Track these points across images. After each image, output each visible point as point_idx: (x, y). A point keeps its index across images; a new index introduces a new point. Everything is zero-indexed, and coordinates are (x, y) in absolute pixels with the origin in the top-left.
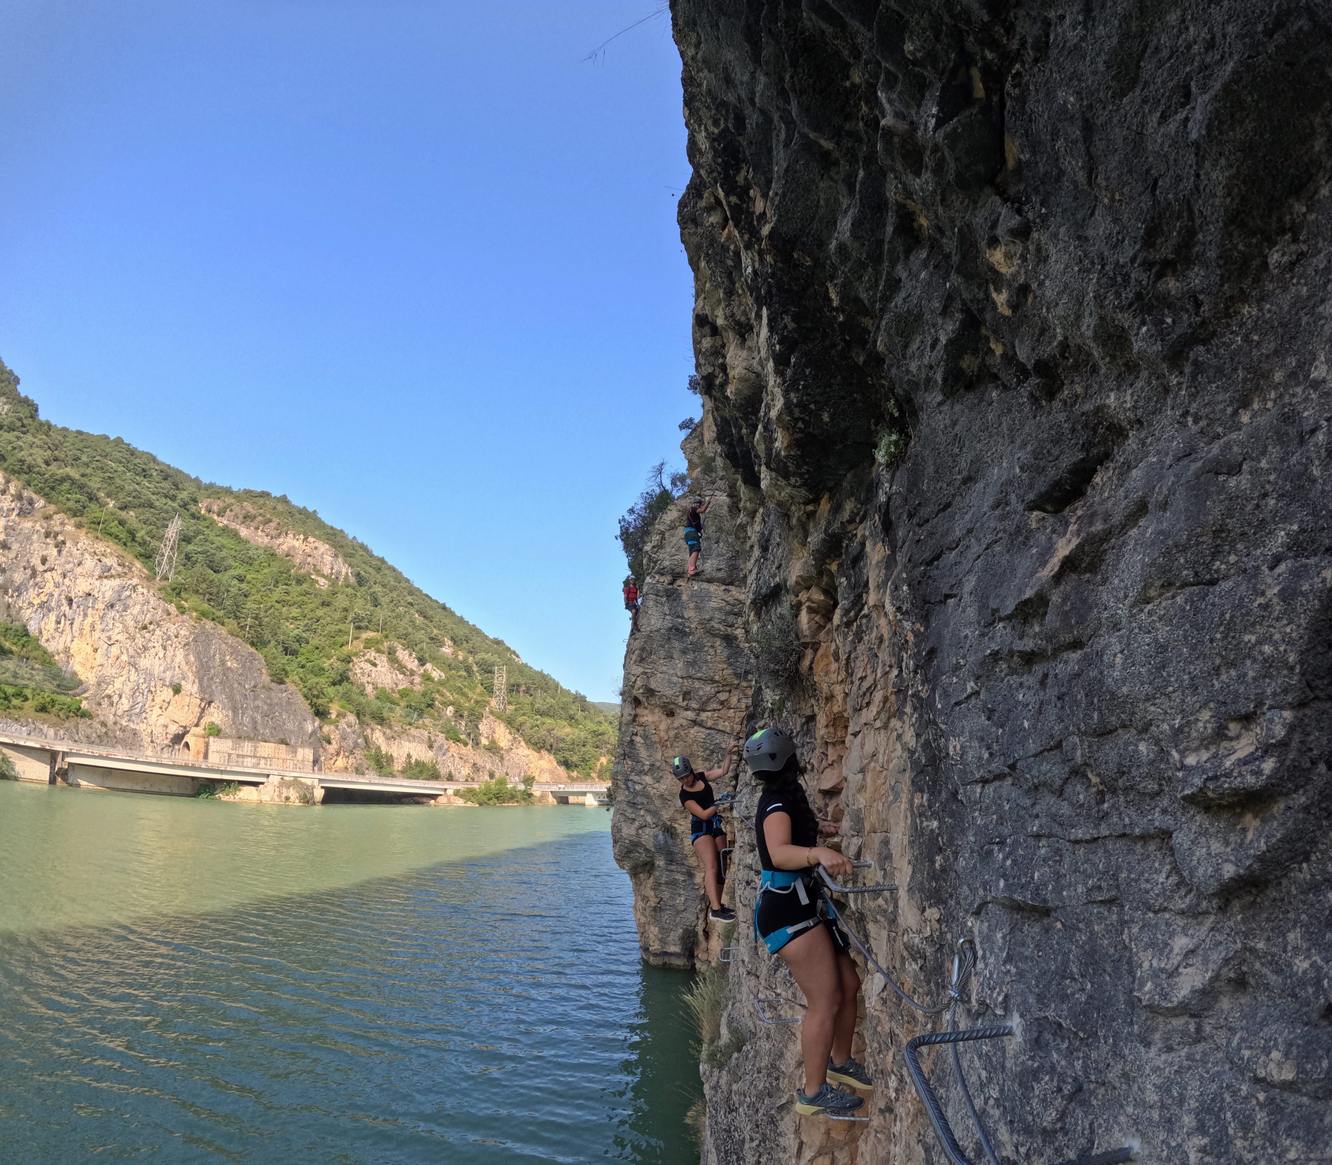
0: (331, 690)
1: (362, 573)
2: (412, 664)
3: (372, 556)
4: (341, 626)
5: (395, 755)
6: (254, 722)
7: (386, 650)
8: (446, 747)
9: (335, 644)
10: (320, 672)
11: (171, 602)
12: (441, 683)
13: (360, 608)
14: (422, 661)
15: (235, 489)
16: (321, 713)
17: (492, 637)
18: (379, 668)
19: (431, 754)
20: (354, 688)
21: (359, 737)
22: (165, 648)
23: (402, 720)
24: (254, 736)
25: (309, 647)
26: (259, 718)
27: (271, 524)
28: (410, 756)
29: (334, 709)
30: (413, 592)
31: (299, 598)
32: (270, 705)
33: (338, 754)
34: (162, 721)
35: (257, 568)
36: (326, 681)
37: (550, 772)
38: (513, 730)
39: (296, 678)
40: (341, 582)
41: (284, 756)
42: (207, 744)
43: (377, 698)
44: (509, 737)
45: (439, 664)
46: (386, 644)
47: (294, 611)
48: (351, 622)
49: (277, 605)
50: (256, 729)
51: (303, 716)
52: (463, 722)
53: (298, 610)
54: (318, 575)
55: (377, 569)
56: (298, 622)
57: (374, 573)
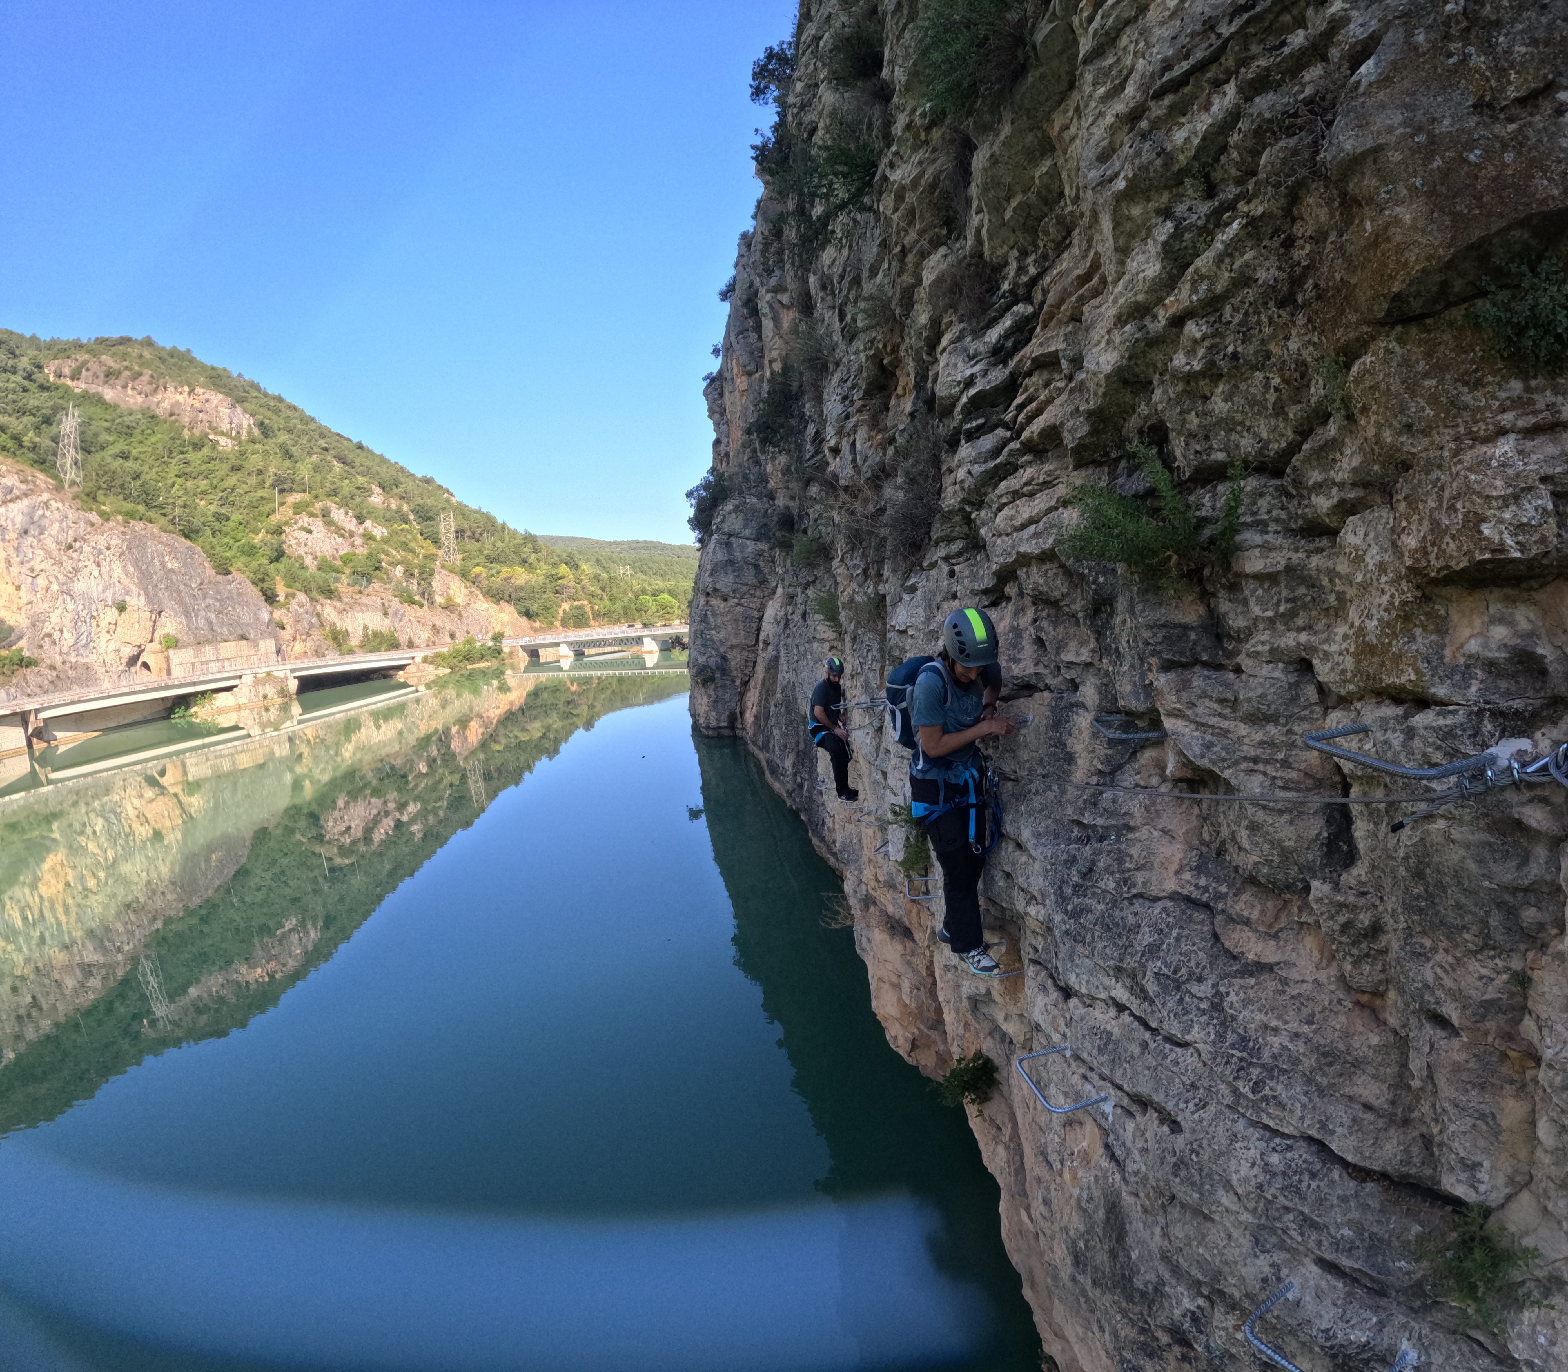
0: (273, 570)
1: (264, 420)
2: (350, 524)
3: (266, 395)
4: (260, 493)
5: (350, 630)
6: (210, 623)
7: (319, 512)
8: (401, 612)
9: (260, 514)
11: (91, 510)
12: (385, 541)
13: (276, 466)
14: (360, 519)
17: (419, 475)
18: (315, 534)
19: (387, 621)
20: (294, 562)
21: (312, 616)
22: (98, 565)
23: (350, 589)
24: (212, 638)
25: (231, 524)
26: (213, 617)
27: (143, 378)
28: (366, 628)
29: (281, 591)
30: (323, 433)
31: (203, 467)
32: (221, 600)
33: (294, 639)
34: (112, 646)
35: (140, 437)
36: (265, 561)
37: (513, 625)
38: (469, 584)
39: (240, 564)
40: (244, 437)
41: (246, 653)
42: (167, 659)
43: (319, 569)
44: (466, 591)
45: (376, 518)
46: (318, 505)
47: (203, 484)
48: (273, 486)
49: (179, 480)
50: (212, 630)
51: (256, 605)
52: (414, 581)
53: (206, 482)
54: (216, 434)
55: (277, 412)
56: (209, 497)
57: (275, 417)
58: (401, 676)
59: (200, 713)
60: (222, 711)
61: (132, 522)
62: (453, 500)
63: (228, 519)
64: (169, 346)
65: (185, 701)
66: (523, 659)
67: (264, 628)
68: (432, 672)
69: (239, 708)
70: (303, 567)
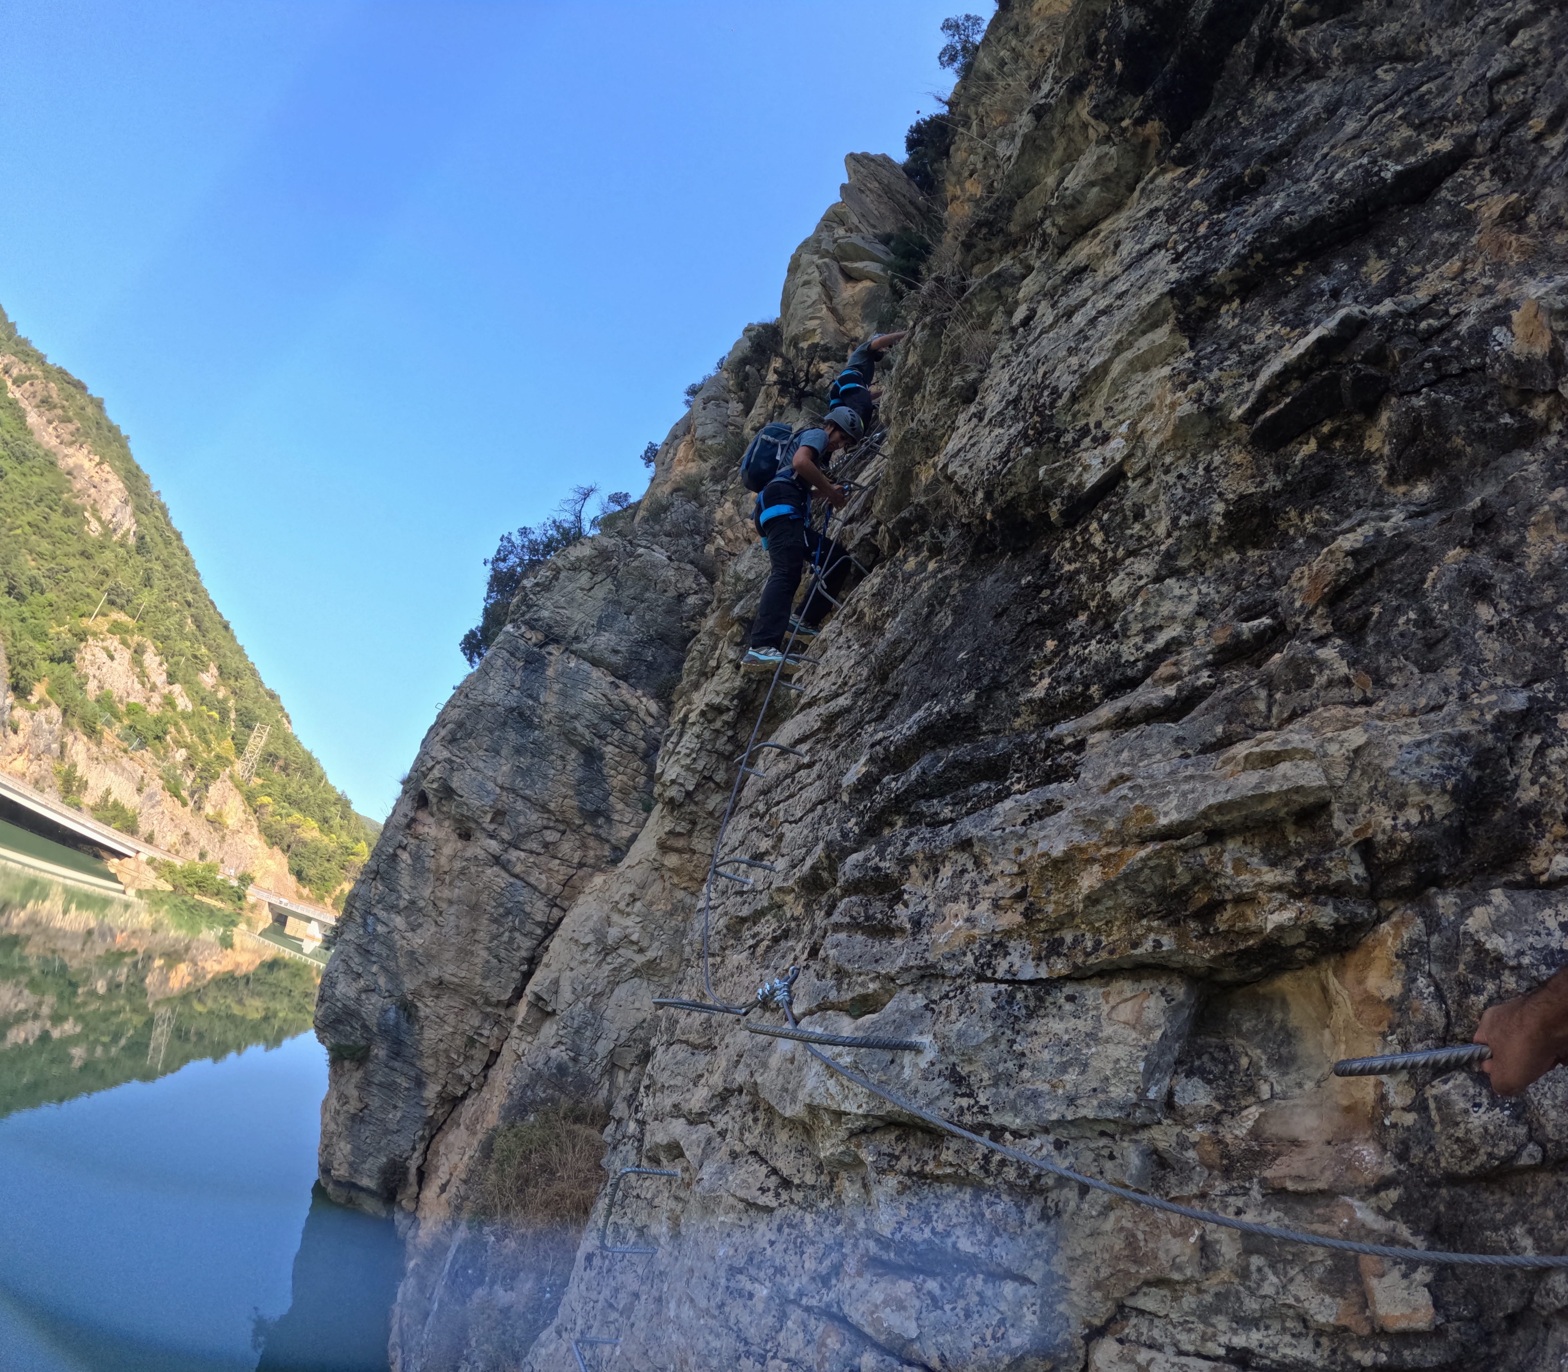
0: (44, 666)
1: (148, 539)
2: (159, 677)
3: (168, 524)
4: (91, 591)
5: (90, 782)
7: (134, 645)
8: (158, 798)
9: (74, 609)
10: (41, 636)
12: (184, 715)
13: (125, 579)
14: (172, 679)
15: (50, 361)
16: (20, 690)
17: (268, 687)
18: (115, 664)
19: (137, 799)
20: (75, 675)
21: (55, 741)
23: (117, 741)
25: (42, 599)
28: (109, 792)
29: (38, 692)
30: (198, 590)
31: (58, 533)
33: (21, 752)
35: (26, 470)
36: (42, 651)
37: (275, 878)
38: (249, 810)
40: (117, 536)
43: (98, 701)
44: (243, 817)
45: (191, 690)
46: (137, 638)
47: (45, 546)
48: (106, 592)
49: (27, 528)
52: (192, 775)
53: (50, 547)
54: (93, 515)
55: (167, 543)
56: (42, 562)
57: (161, 546)
58: (113, 865)
62: (288, 727)
63: (42, 592)
64: (114, 421)
66: (266, 919)
68: (150, 879)
70: (81, 687)
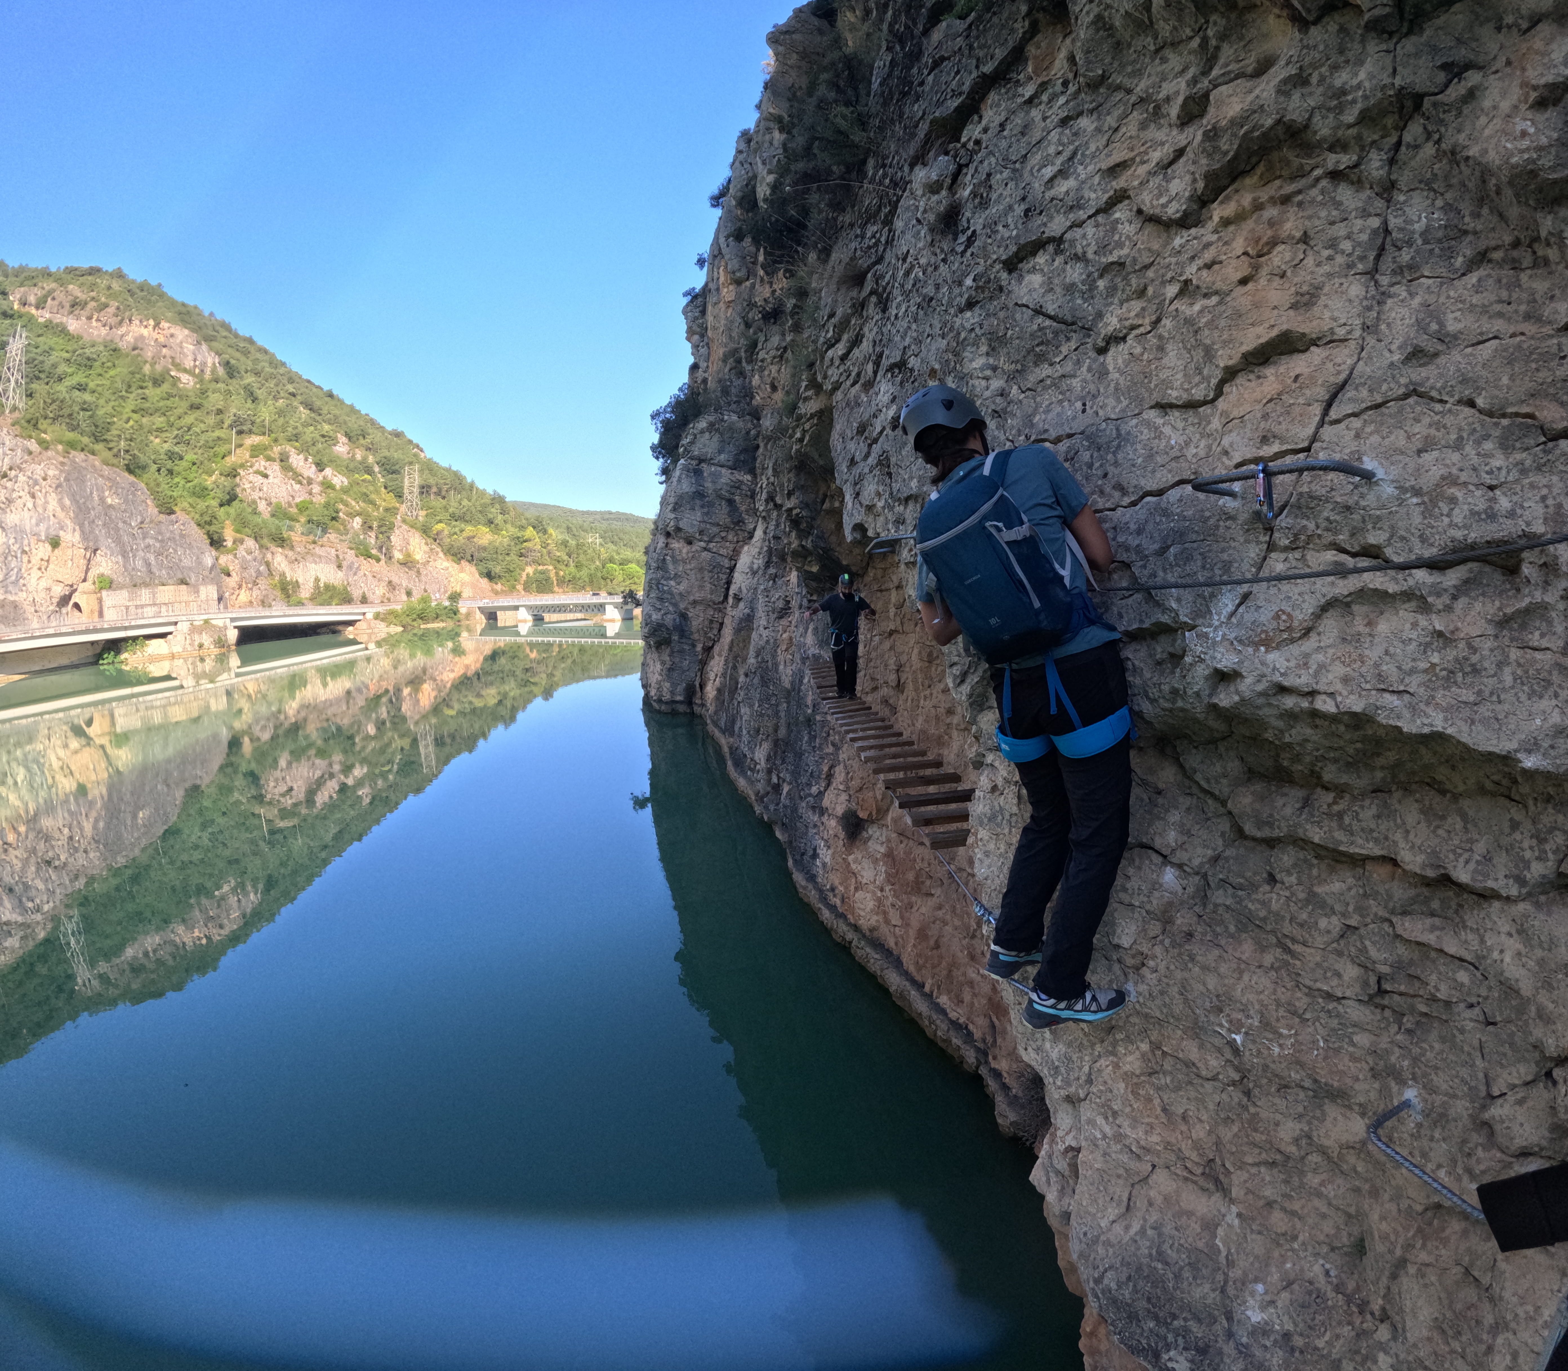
0: (222, 513)
1: (231, 361)
2: (309, 470)
3: (236, 336)
4: (218, 433)
5: (300, 580)
6: (148, 565)
7: (277, 456)
8: (356, 565)
9: (215, 455)
10: (204, 492)
11: (30, 437)
12: (345, 491)
13: (237, 407)
14: (320, 466)
15: (54, 269)
16: (216, 542)
17: (389, 428)
18: (271, 479)
19: (340, 574)
20: (246, 507)
21: (260, 564)
22: (33, 496)
23: (304, 538)
24: (149, 581)
25: (184, 464)
26: (152, 559)
27: (108, 310)
28: (317, 580)
29: (229, 536)
30: (292, 378)
31: (161, 404)
32: (162, 541)
33: (240, 587)
34: (43, 584)
35: (99, 371)
36: (214, 503)
37: (474, 586)
38: (430, 541)
39: (186, 505)
40: (208, 375)
41: (185, 598)
42: (100, 600)
43: (273, 516)
44: (426, 548)
45: (337, 466)
46: (277, 449)
47: (159, 421)
48: (231, 427)
49: (135, 416)
50: (150, 572)
51: (199, 548)
52: (373, 534)
53: (162, 419)
54: (178, 370)
55: (246, 353)
56: (164, 435)
57: (243, 359)
58: (350, 632)
59: (130, 660)
60: (155, 659)
61: (73, 453)
62: (422, 455)
63: (181, 458)
64: (140, 279)
65: (115, 646)
66: (480, 621)
67: (206, 573)
68: (383, 630)
69: (173, 657)
70: (255, 512)
